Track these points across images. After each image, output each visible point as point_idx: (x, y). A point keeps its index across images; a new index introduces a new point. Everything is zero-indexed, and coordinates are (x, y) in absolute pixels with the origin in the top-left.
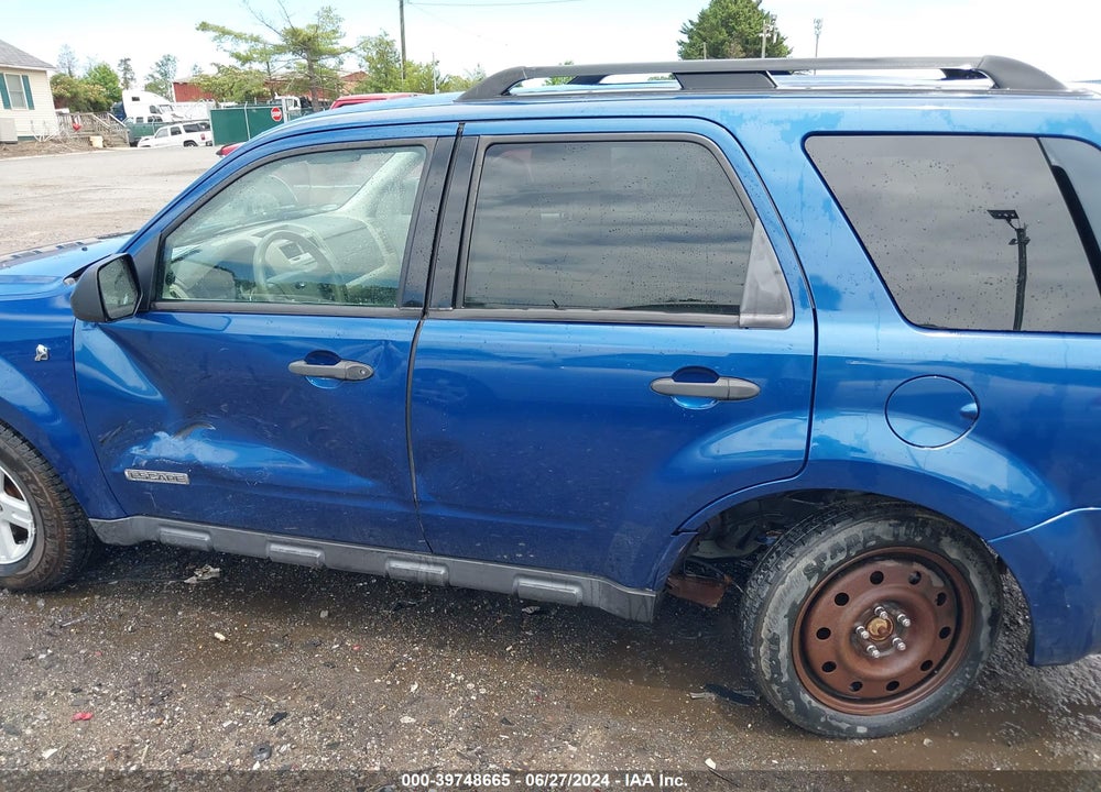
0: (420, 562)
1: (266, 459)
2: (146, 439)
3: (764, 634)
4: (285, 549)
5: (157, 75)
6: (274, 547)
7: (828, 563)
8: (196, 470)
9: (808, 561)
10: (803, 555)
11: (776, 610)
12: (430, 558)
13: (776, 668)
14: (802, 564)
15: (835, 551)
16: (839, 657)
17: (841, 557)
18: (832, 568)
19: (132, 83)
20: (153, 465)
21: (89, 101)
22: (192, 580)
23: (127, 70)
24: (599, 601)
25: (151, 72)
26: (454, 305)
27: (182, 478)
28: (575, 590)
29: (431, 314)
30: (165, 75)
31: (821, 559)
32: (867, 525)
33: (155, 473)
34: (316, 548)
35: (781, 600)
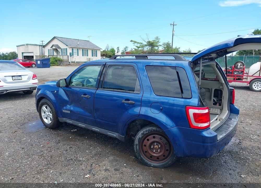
0: (96, 128)
1: (79, 110)
2: (66, 106)
3: (135, 144)
4: (81, 125)
5: (124, 50)
6: (79, 124)
7: (145, 133)
8: (71, 111)
9: (142, 132)
10: (142, 131)
11: (137, 140)
12: (98, 128)
13: (137, 150)
14: (141, 133)
15: (146, 131)
16: (147, 150)
17: (147, 132)
18: (146, 134)
19: (119, 52)
20: (66, 110)
21: (109, 55)
22: (72, 131)
23: (118, 49)
24: (118, 137)
25: (123, 50)
26: (101, 88)
27: (69, 112)
28: (115, 135)
29: (98, 89)
30: (126, 50)
31: (144, 132)
32: (152, 128)
33: (66, 111)
34: (84, 125)
35: (137, 138)
